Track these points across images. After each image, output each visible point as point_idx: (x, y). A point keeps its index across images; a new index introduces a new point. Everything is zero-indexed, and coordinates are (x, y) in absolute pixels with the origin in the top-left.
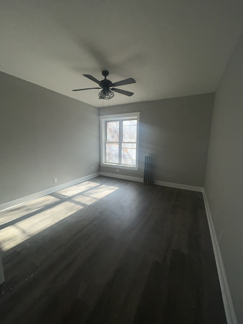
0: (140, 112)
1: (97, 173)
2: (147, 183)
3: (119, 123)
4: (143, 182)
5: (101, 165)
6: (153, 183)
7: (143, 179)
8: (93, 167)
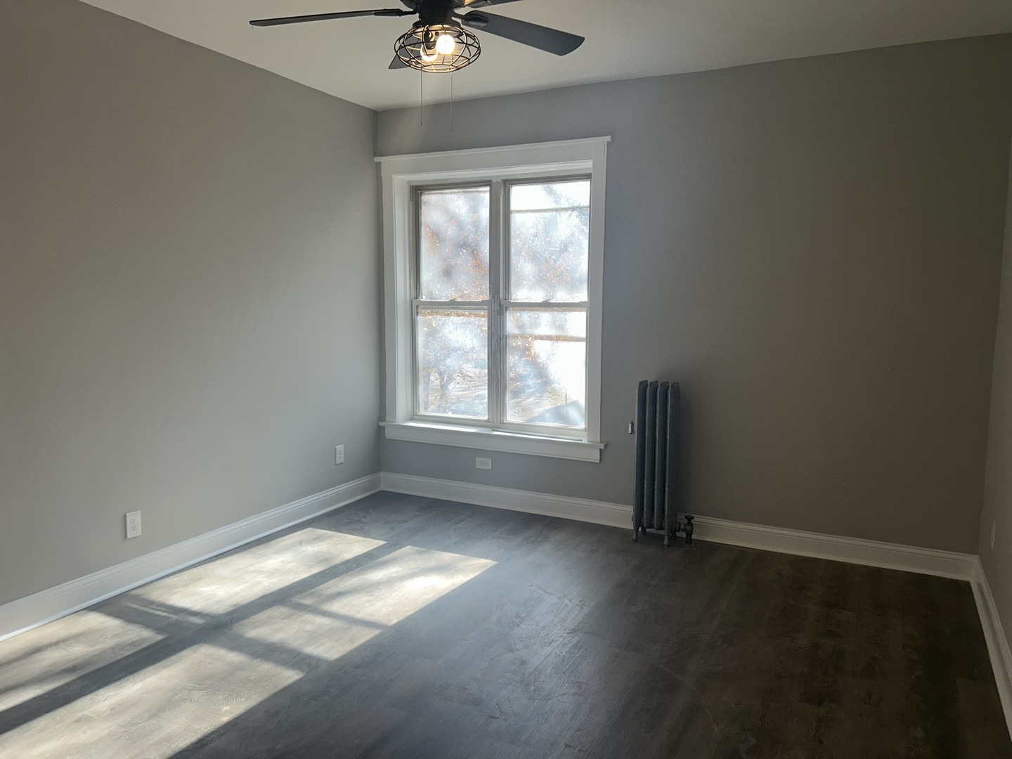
0: (608, 138)
1: (364, 480)
2: (652, 535)
3: (487, 196)
4: (631, 526)
5: (390, 434)
6: (689, 534)
7: (630, 510)
8: (340, 448)
